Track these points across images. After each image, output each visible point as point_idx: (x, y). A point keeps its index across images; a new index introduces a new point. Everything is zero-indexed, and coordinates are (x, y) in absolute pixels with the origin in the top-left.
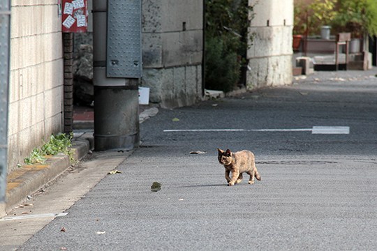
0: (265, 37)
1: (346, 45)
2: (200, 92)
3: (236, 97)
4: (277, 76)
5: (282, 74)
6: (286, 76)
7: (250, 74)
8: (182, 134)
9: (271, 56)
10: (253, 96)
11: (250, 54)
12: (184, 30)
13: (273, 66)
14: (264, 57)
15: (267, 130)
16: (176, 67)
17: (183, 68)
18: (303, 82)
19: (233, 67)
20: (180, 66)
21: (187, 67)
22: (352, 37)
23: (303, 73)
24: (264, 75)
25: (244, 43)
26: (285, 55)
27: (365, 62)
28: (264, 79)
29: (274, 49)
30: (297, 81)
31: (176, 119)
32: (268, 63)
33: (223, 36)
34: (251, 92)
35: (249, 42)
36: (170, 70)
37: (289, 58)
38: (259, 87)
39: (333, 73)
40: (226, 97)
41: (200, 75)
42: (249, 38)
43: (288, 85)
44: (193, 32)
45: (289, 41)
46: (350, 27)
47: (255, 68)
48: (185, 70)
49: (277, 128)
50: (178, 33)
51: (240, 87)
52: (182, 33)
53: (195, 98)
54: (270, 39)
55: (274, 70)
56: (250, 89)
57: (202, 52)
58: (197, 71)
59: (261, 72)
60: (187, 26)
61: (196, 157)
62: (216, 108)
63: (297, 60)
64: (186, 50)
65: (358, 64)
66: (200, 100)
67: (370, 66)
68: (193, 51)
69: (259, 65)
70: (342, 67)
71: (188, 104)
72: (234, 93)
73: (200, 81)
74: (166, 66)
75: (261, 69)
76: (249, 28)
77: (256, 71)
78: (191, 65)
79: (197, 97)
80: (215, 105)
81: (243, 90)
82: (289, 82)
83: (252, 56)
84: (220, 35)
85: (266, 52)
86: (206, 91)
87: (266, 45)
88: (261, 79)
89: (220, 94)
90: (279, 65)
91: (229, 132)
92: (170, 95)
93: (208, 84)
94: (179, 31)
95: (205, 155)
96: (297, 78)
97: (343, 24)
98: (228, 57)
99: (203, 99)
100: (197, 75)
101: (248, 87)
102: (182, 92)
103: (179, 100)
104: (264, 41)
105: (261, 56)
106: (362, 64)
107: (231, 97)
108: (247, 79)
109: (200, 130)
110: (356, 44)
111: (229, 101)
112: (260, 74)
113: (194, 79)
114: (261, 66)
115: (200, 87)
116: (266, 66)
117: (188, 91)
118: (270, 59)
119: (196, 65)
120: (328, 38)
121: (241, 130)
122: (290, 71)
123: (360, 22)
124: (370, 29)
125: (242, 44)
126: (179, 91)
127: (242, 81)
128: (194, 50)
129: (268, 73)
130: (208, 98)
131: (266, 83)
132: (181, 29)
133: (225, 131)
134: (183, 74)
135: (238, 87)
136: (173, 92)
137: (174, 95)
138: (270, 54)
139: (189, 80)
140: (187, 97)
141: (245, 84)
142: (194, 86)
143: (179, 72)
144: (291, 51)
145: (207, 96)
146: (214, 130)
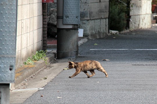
0: (138, 5)
2: (107, 31)
3: (125, 34)
4: (144, 24)
5: (146, 23)
6: (148, 24)
7: (131, 23)
8: (99, 51)
9: (141, 15)
10: (132, 34)
11: (131, 13)
13: (142, 19)
14: (138, 15)
15: (139, 49)
16: (96, 19)
19: (123, 20)
20: (98, 19)
21: (101, 20)
24: (138, 23)
25: (128, 8)
26: (148, 14)
28: (138, 25)
29: (143, 11)
30: (154, 27)
31: (96, 44)
32: (140, 17)
33: (119, 5)
34: (132, 32)
35: (131, 8)
36: (93, 21)
37: (150, 15)
38: (136, 29)
40: (119, 34)
41: (107, 24)
42: (131, 6)
43: (149, 28)
44: (104, 3)
45: (150, 8)
47: (134, 20)
48: (100, 20)
49: (144, 49)
50: (97, 3)
51: (127, 29)
52: (99, 3)
53: (105, 34)
54: (141, 6)
55: (143, 21)
56: (131, 30)
57: (108, 12)
58: (106, 22)
59: (137, 22)
61: (105, 62)
63: (153, 17)
64: (101, 11)
66: (108, 35)
68: (104, 12)
69: (135, 19)
71: (102, 37)
72: (124, 32)
73: (107, 26)
74: (91, 19)
75: (136, 21)
76: (131, 1)
77: (134, 22)
78: (103, 19)
79: (106, 34)
80: (114, 37)
81: (128, 31)
82: (150, 27)
83: (132, 14)
84: (117, 4)
85: (139, 13)
86: (110, 30)
87: (139, 9)
88: (137, 25)
89: (117, 33)
90: (145, 19)
91: (121, 50)
92: (93, 33)
93: (111, 27)
94: (98, 3)
95: (109, 61)
96: (154, 25)
98: (121, 15)
99: (109, 35)
100: (106, 23)
101: (130, 29)
102: (99, 32)
103: (97, 35)
104: (138, 8)
105: (136, 14)
107: (122, 34)
108: (130, 25)
109: (107, 49)
111: (121, 35)
112: (136, 23)
113: (105, 25)
114: (136, 19)
115: (107, 29)
116: (139, 19)
117: (102, 31)
118: (141, 16)
119: (106, 18)
121: (127, 49)
122: (150, 21)
125: (127, 9)
127: (128, 26)
128: (105, 11)
129: (140, 22)
130: (111, 34)
131: (138, 27)
132: (99, 1)
133: (119, 50)
134: (99, 23)
135: (126, 29)
136: (95, 31)
137: (95, 32)
138: (141, 13)
139: (102, 26)
140: (101, 33)
141: (129, 28)
142: (105, 29)
143: (97, 22)
144: (151, 12)
145: (111, 33)
146: (114, 49)
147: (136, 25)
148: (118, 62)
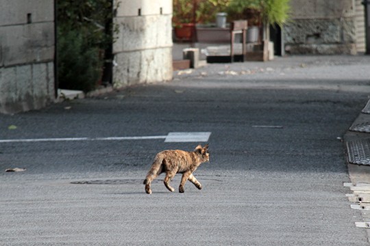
0: (135, 28)
1: (242, 34)
2: (52, 93)
3: (99, 98)
4: (153, 71)
5: (159, 69)
6: (165, 71)
7: (118, 70)
8: (13, 145)
9: (144, 50)
10: (118, 96)
11: (116, 47)
12: (29, 22)
13: (147, 60)
14: (135, 51)
15: (113, 138)
16: (20, 65)
17: (28, 67)
18: (186, 77)
19: (94, 64)
20: (25, 64)
21: (34, 66)
22: (249, 25)
23: (192, 66)
24: (136, 70)
25: (108, 36)
26: (163, 48)
27: (265, 52)
28: (135, 76)
29: (149, 41)
30: (179, 77)
31: (13, 127)
32: (141, 57)
33: (84, 28)
34: (118, 91)
35: (115, 35)
36: (11, 70)
37: (168, 50)
38: (130, 84)
39: (227, 65)
40: (86, 97)
41: (51, 74)
42: (114, 29)
43: (167, 81)
44: (42, 24)
45: (167, 32)
46: (248, 15)
47: (124, 64)
48: (32, 68)
49: (128, 136)
50: (21, 26)
51: (105, 86)
52: (26, 26)
53: (45, 101)
54: (142, 30)
55: (149, 65)
56: (118, 87)
57: (53, 47)
58: (47, 70)
59: (133, 67)
60: (33, 18)
61: (11, 175)
62: (69, 111)
63: (184, 53)
64: (32, 45)
65: (257, 54)
66: (52, 103)
67: (272, 56)
68: (42, 47)
69: (129, 60)
70: (239, 58)
71: (36, 107)
72: (97, 92)
73: (52, 80)
74: (6, 65)
75: (131, 64)
76: (114, 19)
77: (126, 67)
78: (39, 63)
79: (49, 99)
80: (68, 108)
81: (109, 89)
82: (169, 77)
83: (120, 50)
84: (80, 26)
85: (138, 45)
86: (60, 92)
87: (138, 37)
88: (133, 75)
89: (78, 95)
90: (156, 59)
91: (69, 141)
92: (12, 99)
93: (63, 82)
94: (23, 24)
95: (22, 173)
96: (180, 73)
97: (240, 10)
98: (88, 52)
99: (56, 101)
100: (48, 74)
101: (115, 85)
102: (28, 95)
103: (24, 104)
104: (135, 33)
105: (131, 49)
106: (262, 55)
107: (93, 97)
108: (114, 77)
109: (36, 140)
110: (254, 32)
111: (87, 102)
112: (130, 69)
113: (44, 78)
114: (132, 60)
115: (52, 88)
116: (138, 61)
117: (36, 92)
118: (143, 52)
119: (47, 62)
120: (224, 26)
121: (83, 139)
122: (170, 64)
123: (258, 8)
124: (270, 16)
125: (105, 37)
126: (24, 93)
127: (107, 77)
128: (43, 45)
129: (141, 68)
130: (62, 100)
131: (138, 80)
132: (26, 21)
133: (65, 141)
134: (29, 73)
135: (103, 86)
136: (16, 94)
137: (18, 97)
138: (143, 47)
139: (37, 80)
140: (35, 99)
141: (111, 82)
142: (44, 87)
143: (23, 71)
144: (170, 43)
145: (61, 97)
146: (52, 139)
147: (131, 75)
148: (42, 176)
